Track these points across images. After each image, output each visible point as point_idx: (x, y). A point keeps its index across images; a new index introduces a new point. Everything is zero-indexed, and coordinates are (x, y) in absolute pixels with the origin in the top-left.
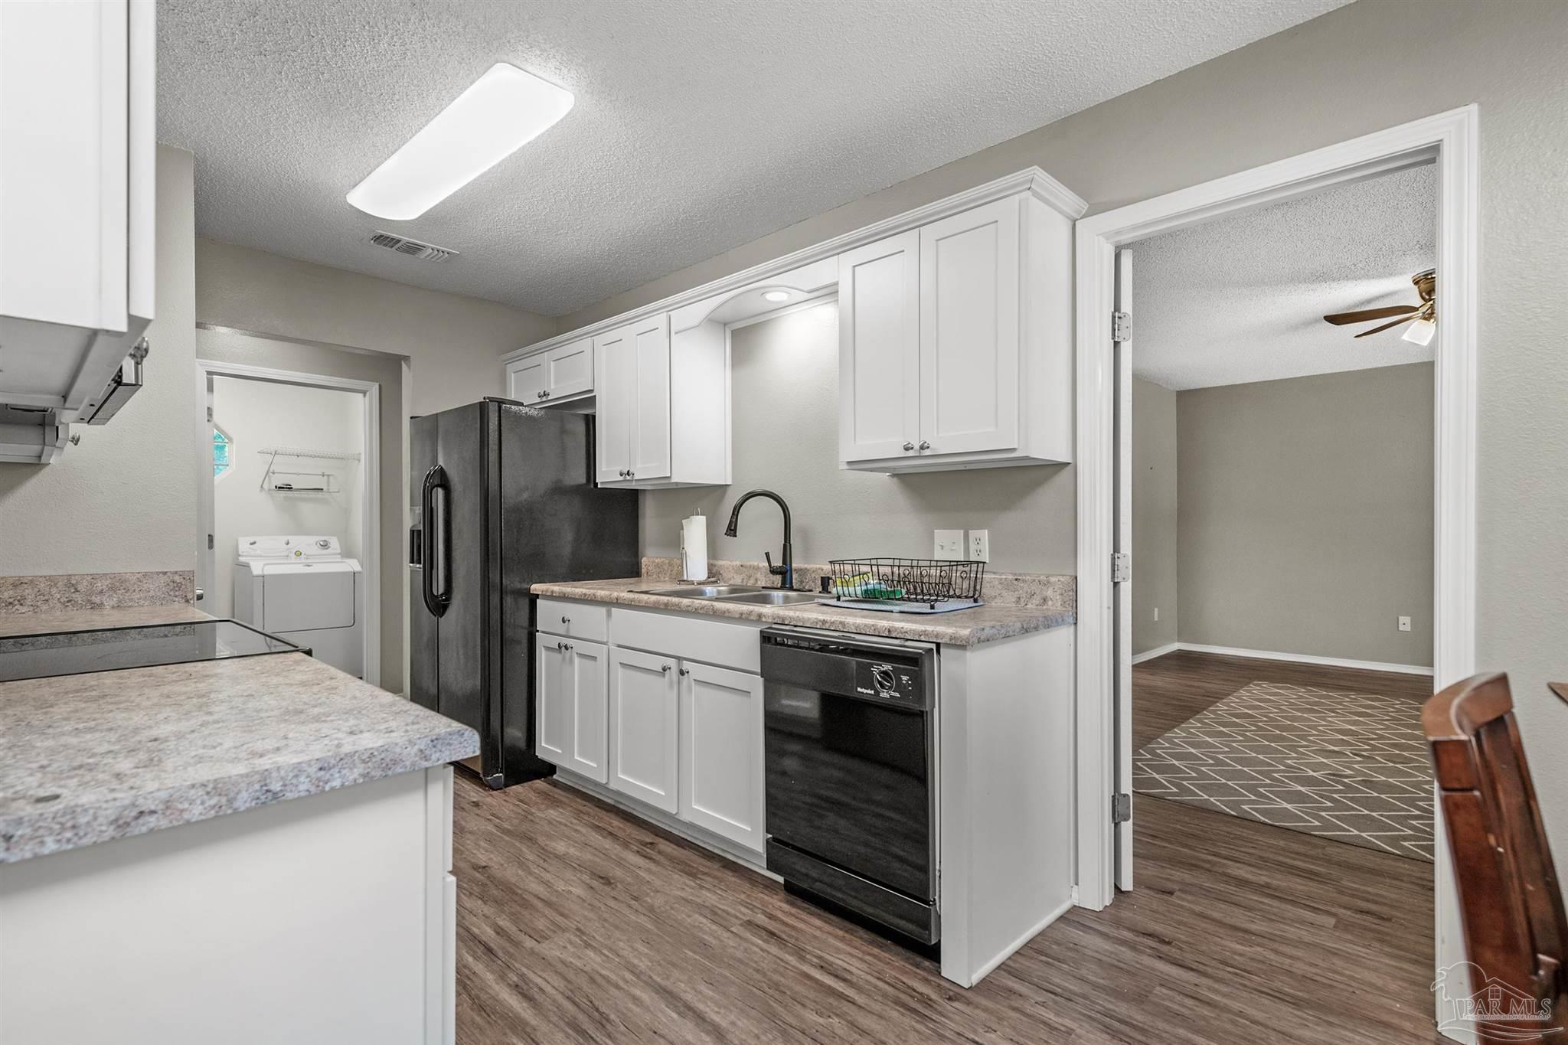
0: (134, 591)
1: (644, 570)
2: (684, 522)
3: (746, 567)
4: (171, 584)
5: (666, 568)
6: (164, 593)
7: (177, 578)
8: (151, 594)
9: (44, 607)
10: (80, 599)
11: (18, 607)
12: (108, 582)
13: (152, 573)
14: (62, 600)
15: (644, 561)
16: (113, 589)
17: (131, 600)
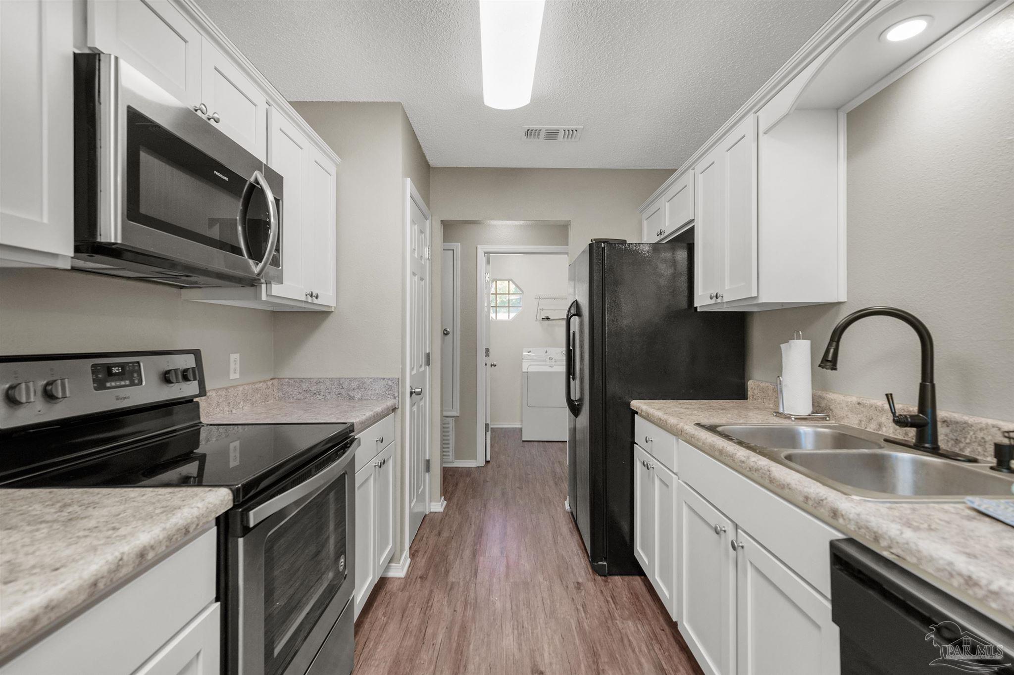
0: (369, 390)
1: (750, 393)
2: (782, 346)
3: (864, 406)
4: (387, 386)
5: (770, 394)
6: (383, 392)
7: (390, 383)
8: (377, 392)
9: (329, 397)
10: (344, 393)
11: (318, 396)
12: (357, 383)
13: (377, 378)
14: (336, 393)
15: (750, 384)
16: (359, 388)
17: (368, 395)
